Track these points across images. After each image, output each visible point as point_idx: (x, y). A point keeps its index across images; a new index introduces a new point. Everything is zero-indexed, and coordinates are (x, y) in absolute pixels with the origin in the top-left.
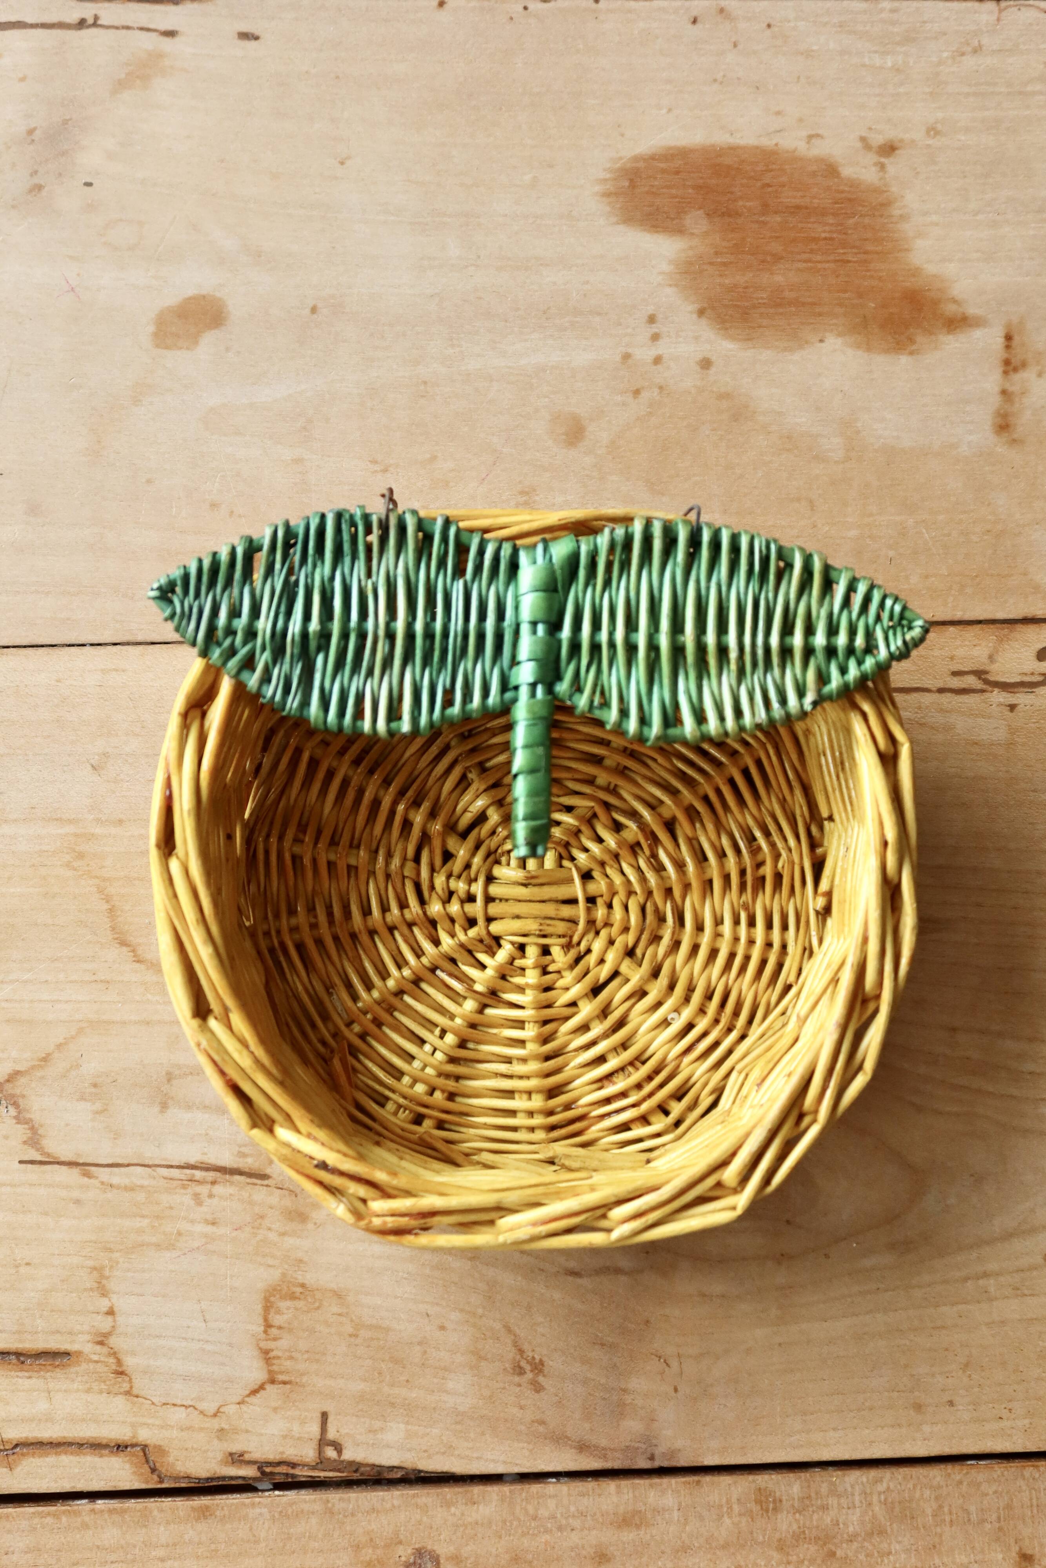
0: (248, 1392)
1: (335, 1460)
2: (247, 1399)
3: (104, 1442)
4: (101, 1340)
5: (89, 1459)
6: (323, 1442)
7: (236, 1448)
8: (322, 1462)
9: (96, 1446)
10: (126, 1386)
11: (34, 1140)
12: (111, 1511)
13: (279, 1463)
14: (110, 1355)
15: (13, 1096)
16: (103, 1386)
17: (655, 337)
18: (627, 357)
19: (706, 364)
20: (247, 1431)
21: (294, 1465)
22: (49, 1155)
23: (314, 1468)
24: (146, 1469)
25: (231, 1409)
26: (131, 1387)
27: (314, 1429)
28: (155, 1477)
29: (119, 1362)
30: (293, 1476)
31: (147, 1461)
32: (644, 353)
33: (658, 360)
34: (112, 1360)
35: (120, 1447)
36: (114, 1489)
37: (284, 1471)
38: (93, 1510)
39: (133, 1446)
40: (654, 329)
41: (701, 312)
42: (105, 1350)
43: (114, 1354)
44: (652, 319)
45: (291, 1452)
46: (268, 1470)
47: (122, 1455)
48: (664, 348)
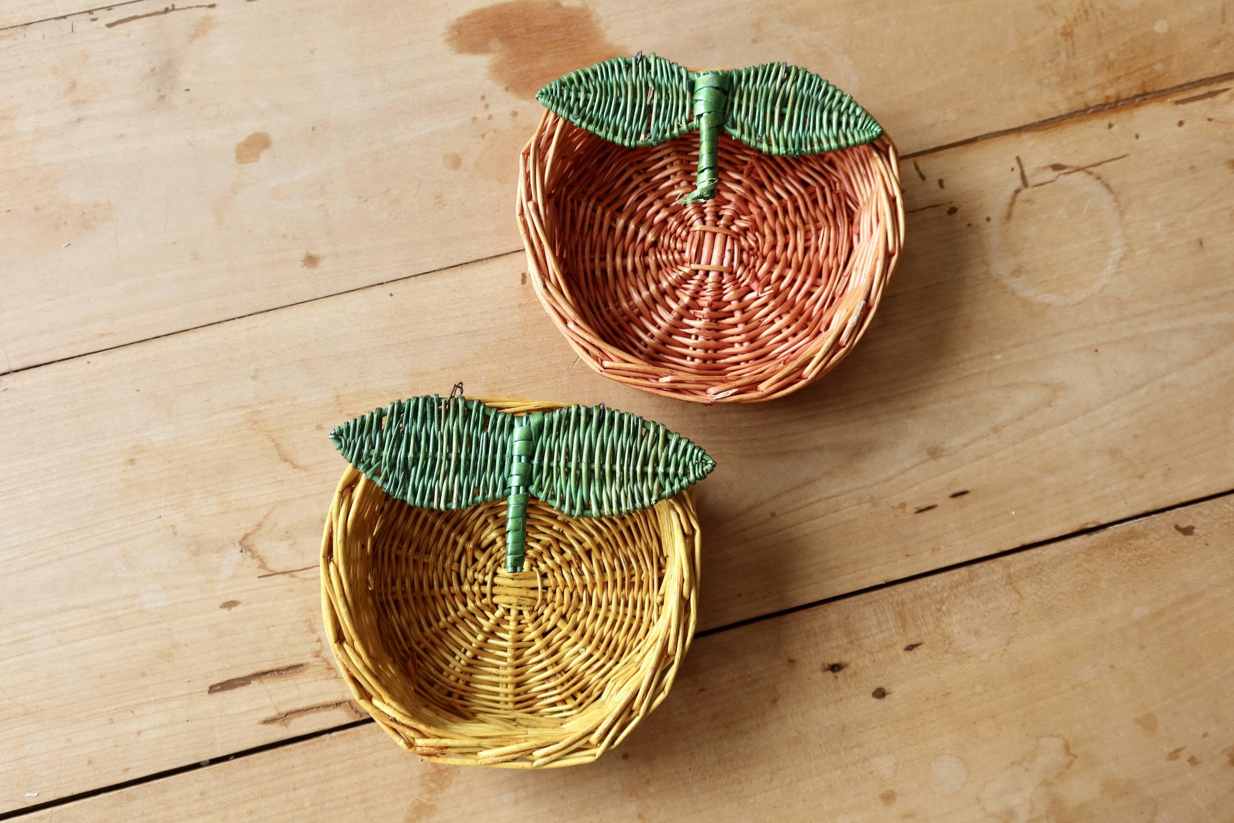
3: (330, 703)
4: (317, 655)
5: (324, 714)
9: (326, 707)
10: (334, 674)
11: (263, 565)
12: (340, 737)
14: (322, 661)
15: (248, 546)
16: (323, 677)
17: (487, 106)
18: (474, 119)
19: (515, 114)
22: (271, 571)
24: (352, 712)
26: (337, 675)
28: (358, 715)
29: (328, 664)
31: (352, 708)
32: (483, 115)
33: (490, 117)
34: (325, 663)
35: (338, 704)
36: (340, 726)
38: (331, 738)
39: (344, 702)
40: (485, 102)
41: (507, 89)
42: (320, 659)
43: (325, 660)
44: (483, 98)
47: (339, 708)
48: (492, 111)
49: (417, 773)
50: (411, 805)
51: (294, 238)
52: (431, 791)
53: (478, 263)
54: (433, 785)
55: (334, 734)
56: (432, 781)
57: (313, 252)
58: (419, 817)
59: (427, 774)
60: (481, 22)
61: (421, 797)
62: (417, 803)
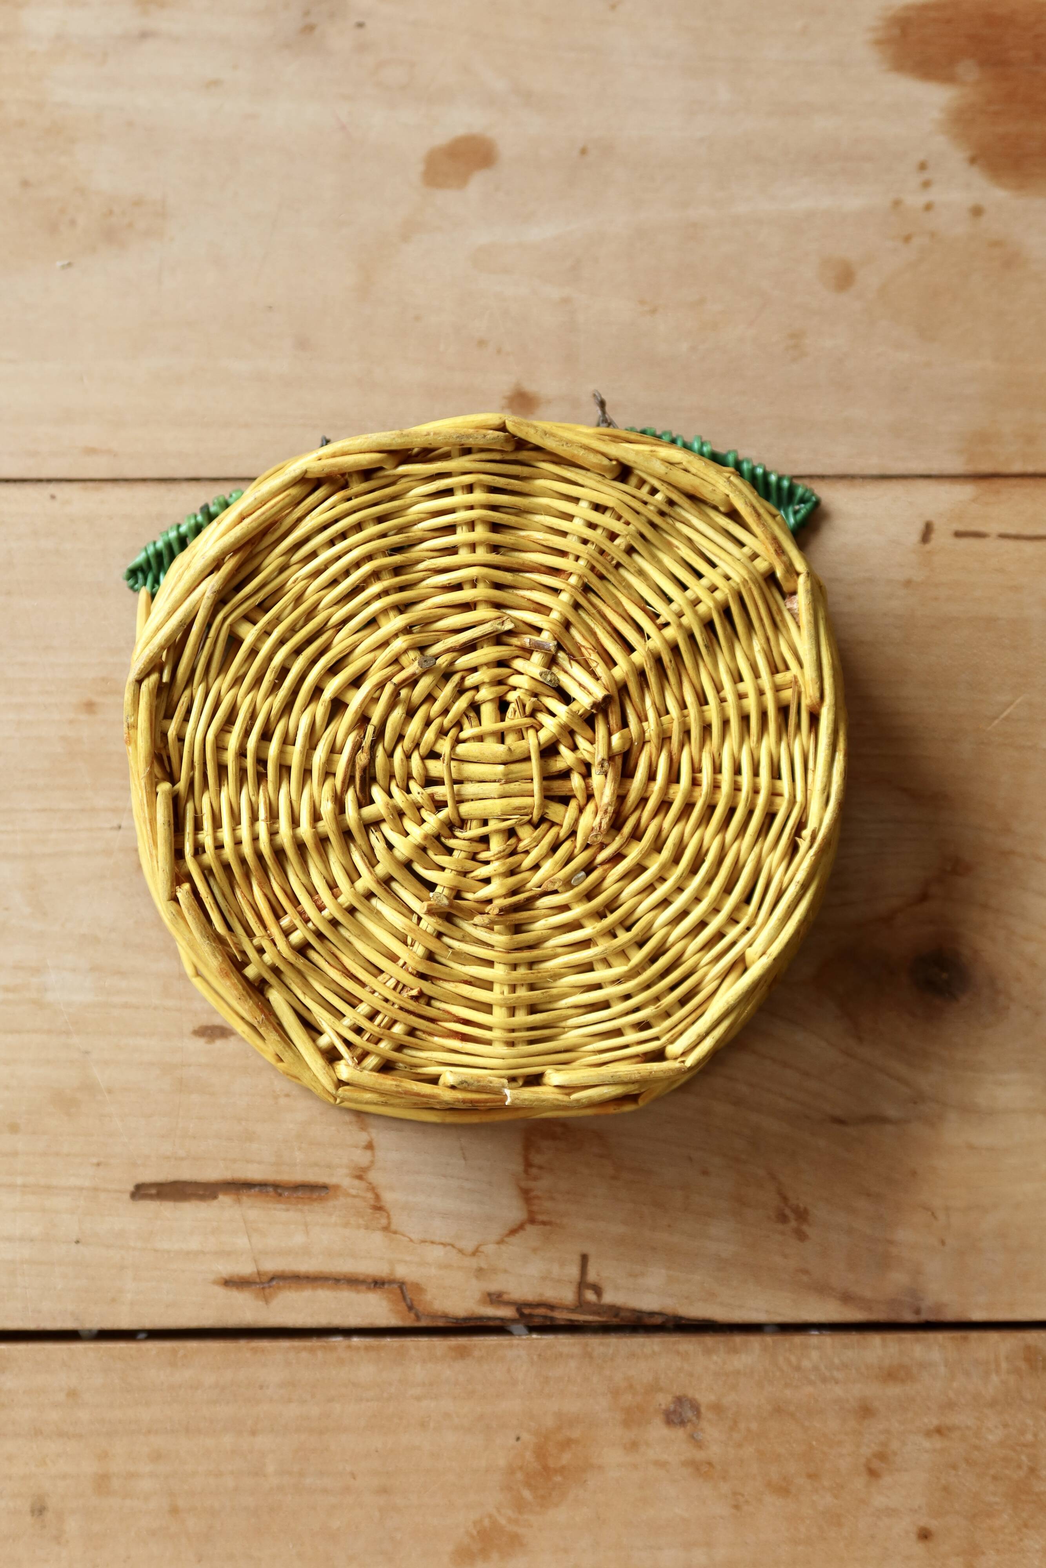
0: (507, 1232)
1: (595, 1305)
2: (506, 1239)
3: (361, 1277)
4: (360, 1174)
5: (346, 1295)
6: (583, 1284)
7: (494, 1286)
8: (581, 1305)
9: (353, 1282)
10: (384, 1222)
12: (367, 1349)
13: (539, 1305)
14: (368, 1190)
16: (361, 1221)
17: (926, 184)
18: (897, 203)
19: (977, 211)
20: (506, 1271)
21: (551, 1307)
23: (573, 1310)
24: (403, 1306)
25: (490, 1248)
26: (389, 1224)
27: (574, 1271)
28: (412, 1315)
29: (377, 1197)
30: (552, 1319)
31: (404, 1298)
32: (915, 200)
33: (928, 207)
34: (370, 1195)
35: (377, 1283)
36: (370, 1326)
37: (543, 1314)
38: (349, 1347)
39: (391, 1282)
40: (926, 176)
41: (973, 160)
42: (363, 1184)
43: (372, 1188)
44: (923, 166)
45: (550, 1294)
46: (527, 1311)
47: (379, 1292)
48: (935, 195)
49: (502, 1462)
50: (475, 1523)
51: (499, 351)
52: (520, 1506)
53: (845, 482)
54: (527, 1494)
55: (356, 1340)
56: (528, 1485)
57: (530, 387)
58: (484, 1553)
59: (521, 1468)
60: (949, 21)
61: (499, 1511)
62: (486, 1522)
